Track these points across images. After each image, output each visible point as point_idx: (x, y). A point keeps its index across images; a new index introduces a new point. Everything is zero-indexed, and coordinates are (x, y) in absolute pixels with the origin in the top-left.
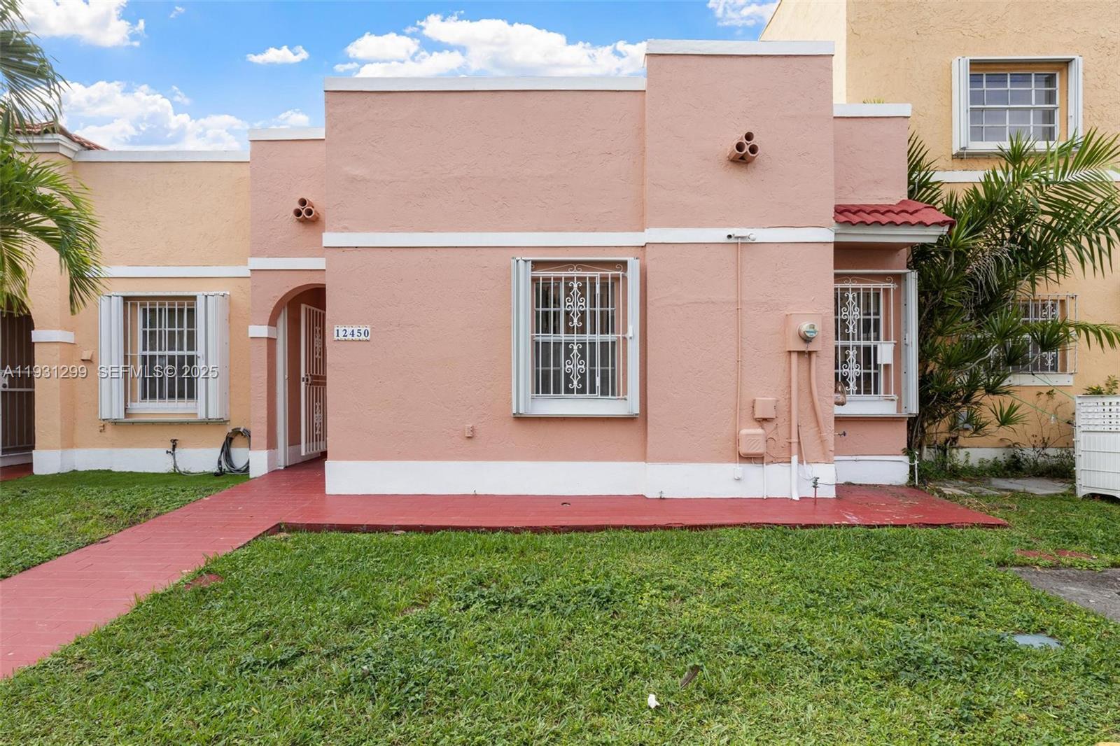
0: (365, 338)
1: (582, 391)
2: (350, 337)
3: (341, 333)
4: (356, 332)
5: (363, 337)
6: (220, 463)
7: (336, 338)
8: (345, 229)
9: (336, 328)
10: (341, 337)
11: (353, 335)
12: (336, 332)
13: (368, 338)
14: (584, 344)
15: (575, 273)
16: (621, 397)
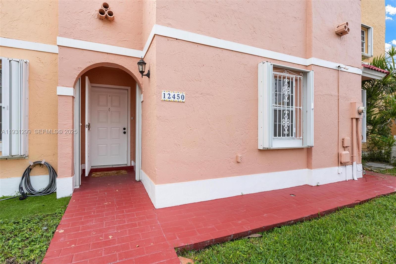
0: (182, 100)
1: (288, 135)
2: (172, 99)
3: (167, 96)
4: (176, 96)
5: (180, 100)
6: (21, 188)
7: (163, 99)
8: (169, 25)
9: (163, 92)
10: (166, 99)
11: (174, 98)
12: (163, 95)
13: (184, 101)
14: (289, 111)
15: (286, 74)
16: (298, 138)
